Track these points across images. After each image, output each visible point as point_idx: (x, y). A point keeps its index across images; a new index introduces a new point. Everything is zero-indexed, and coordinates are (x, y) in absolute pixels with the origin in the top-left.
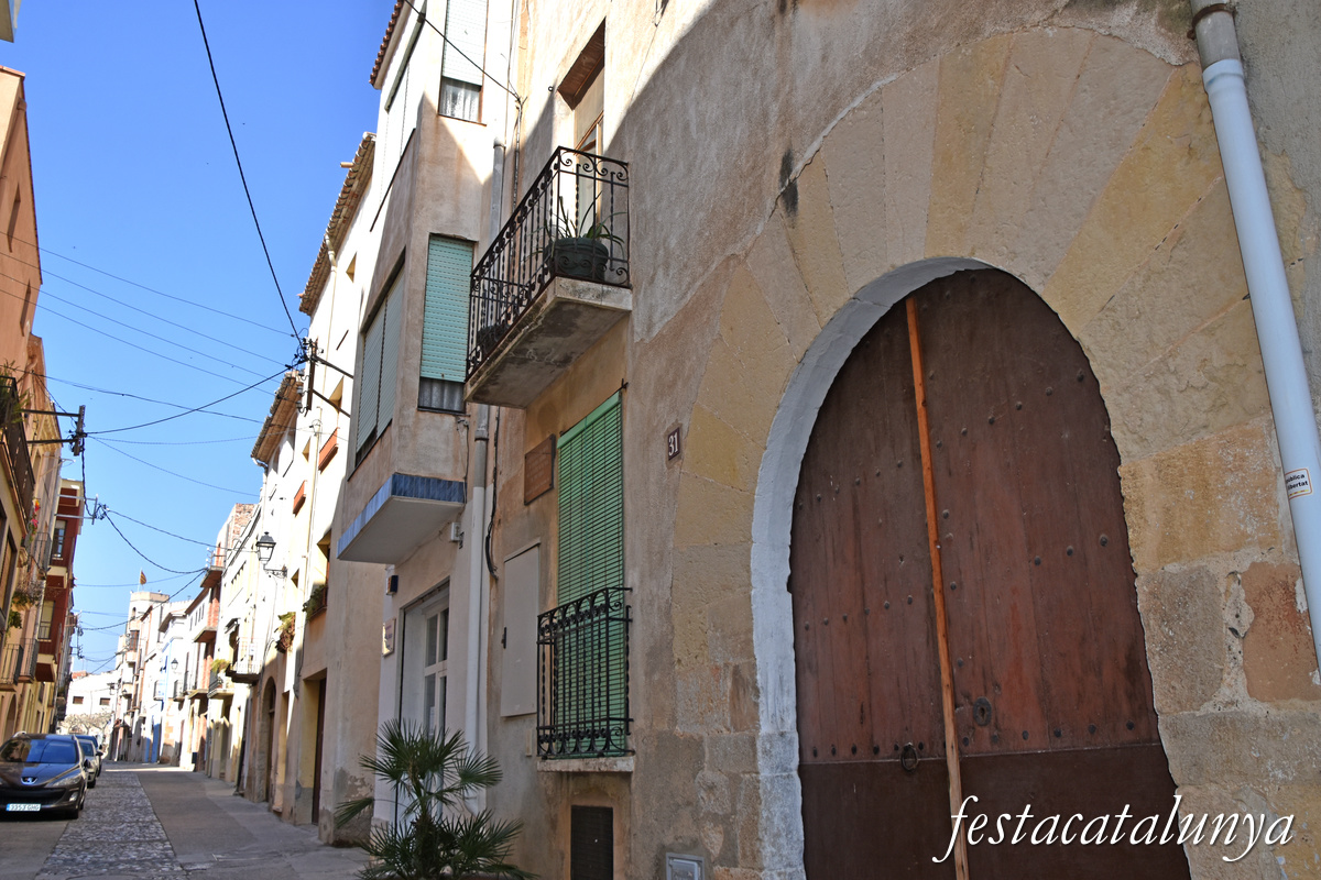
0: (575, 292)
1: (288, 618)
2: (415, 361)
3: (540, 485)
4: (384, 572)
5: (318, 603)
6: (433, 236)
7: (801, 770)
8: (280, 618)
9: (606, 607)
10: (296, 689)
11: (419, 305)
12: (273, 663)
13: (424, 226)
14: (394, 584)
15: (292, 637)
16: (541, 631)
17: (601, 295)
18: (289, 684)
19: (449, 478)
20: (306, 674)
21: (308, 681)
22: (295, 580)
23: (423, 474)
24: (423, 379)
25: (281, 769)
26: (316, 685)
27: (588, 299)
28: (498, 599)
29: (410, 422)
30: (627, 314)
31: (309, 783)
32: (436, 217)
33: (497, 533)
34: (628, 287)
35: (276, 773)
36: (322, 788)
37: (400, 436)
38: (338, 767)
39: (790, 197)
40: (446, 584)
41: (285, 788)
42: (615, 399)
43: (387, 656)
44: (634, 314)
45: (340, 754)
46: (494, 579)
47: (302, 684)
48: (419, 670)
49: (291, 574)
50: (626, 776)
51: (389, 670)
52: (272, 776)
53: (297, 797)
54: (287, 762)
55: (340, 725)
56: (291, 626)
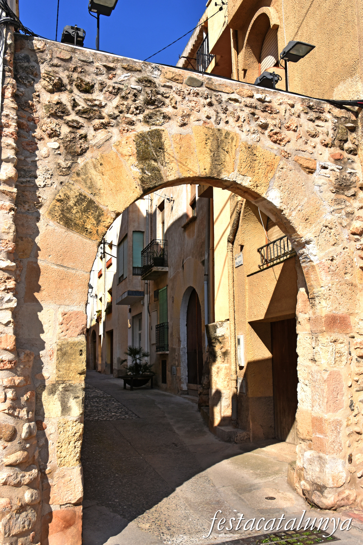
0: (158, 269)
1: (99, 312)
2: (131, 264)
3: (156, 294)
4: (128, 307)
5: (109, 310)
6: (133, 231)
7: (187, 353)
8: (97, 312)
9: (164, 326)
10: (104, 334)
11: (131, 250)
12: (94, 326)
13: (131, 229)
14: (130, 311)
15: (101, 318)
16: (156, 328)
17: (162, 269)
18: (101, 332)
19: (140, 290)
20: (106, 330)
21: (107, 332)
22: (101, 299)
23: (134, 290)
24: (133, 268)
25: (100, 359)
26: (109, 334)
27: (160, 270)
28: (151, 319)
29: (131, 278)
30: (167, 272)
31: (109, 362)
32: (134, 226)
33: (150, 306)
34: (168, 266)
35: (98, 360)
36: (114, 363)
37: (129, 282)
38: (118, 356)
39: (183, 266)
40: (141, 313)
41: (102, 364)
42: (166, 287)
43: (129, 328)
44: (169, 273)
45: (118, 354)
46: (150, 315)
47: (105, 333)
48: (137, 332)
49: (99, 297)
50: (168, 354)
51: (130, 332)
52: (97, 361)
53: (106, 366)
54: (102, 356)
55: (118, 345)
56: (100, 315)
